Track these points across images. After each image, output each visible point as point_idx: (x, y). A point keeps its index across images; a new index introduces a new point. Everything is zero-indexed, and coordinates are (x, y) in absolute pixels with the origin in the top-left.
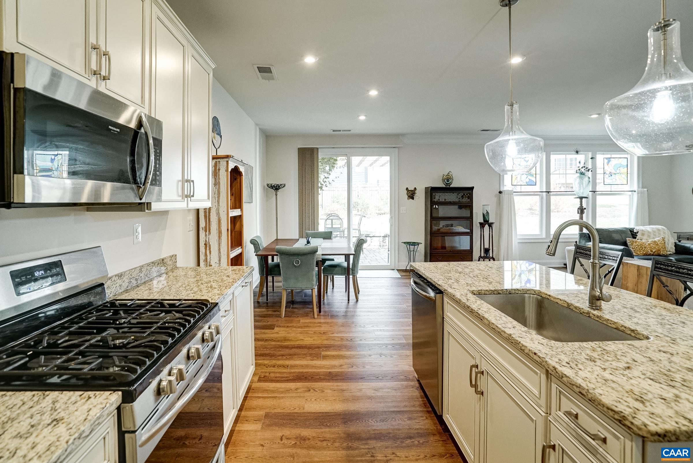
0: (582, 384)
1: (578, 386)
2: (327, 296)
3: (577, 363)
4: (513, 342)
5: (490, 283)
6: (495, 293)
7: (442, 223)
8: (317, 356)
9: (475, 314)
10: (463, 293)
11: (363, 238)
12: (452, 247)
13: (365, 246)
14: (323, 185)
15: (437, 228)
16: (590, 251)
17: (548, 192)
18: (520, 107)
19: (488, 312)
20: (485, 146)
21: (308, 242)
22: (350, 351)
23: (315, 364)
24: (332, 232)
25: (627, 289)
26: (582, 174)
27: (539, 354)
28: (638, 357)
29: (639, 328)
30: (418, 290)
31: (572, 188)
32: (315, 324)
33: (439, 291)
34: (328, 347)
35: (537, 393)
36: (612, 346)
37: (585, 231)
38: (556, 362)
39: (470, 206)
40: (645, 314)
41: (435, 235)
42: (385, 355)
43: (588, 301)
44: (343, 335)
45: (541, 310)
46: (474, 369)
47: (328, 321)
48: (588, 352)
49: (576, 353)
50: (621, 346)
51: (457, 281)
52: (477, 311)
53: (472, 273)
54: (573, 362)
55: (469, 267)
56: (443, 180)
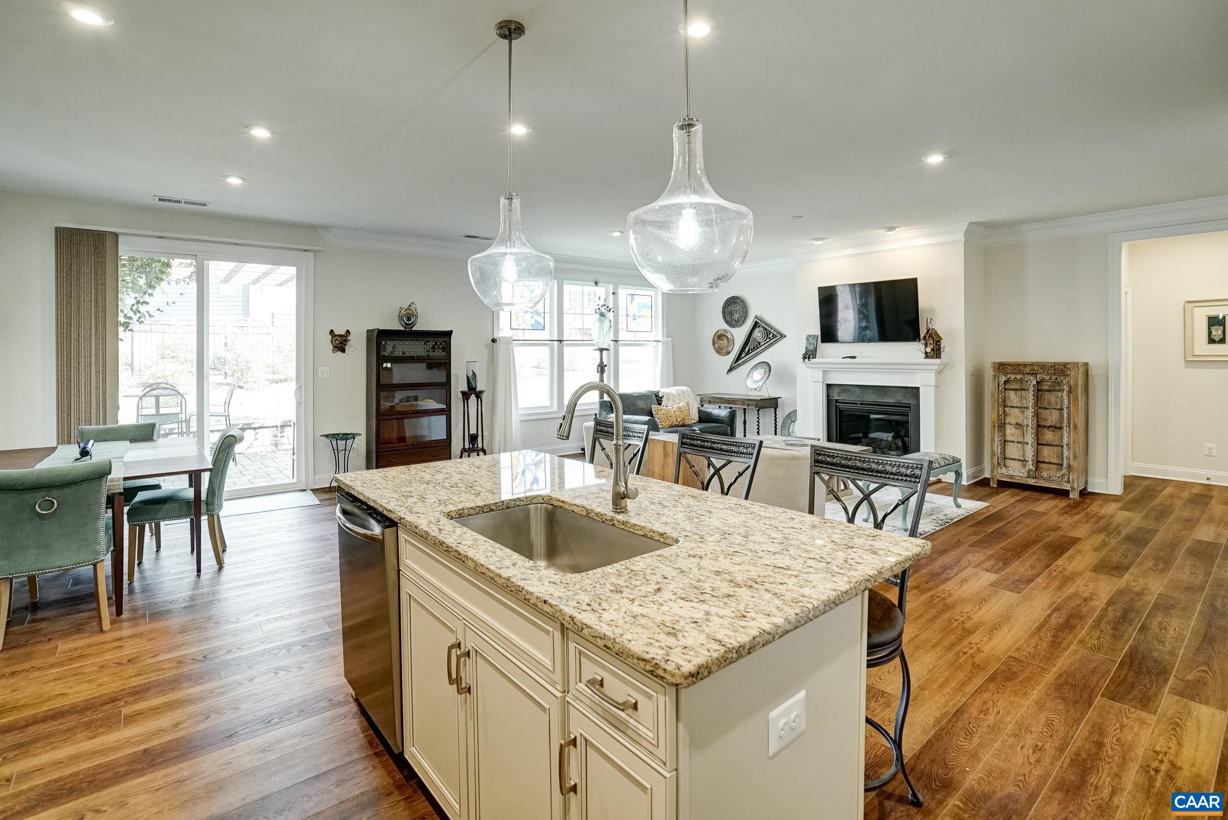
0: (607, 633)
1: (603, 636)
2: (141, 572)
3: (600, 601)
4: (513, 589)
5: (478, 494)
6: (485, 510)
7: (399, 395)
8: (110, 723)
9: (453, 554)
10: (432, 519)
11: (235, 432)
12: (416, 437)
13: (238, 448)
14: (131, 318)
15: (388, 404)
16: (613, 428)
17: (560, 341)
18: (521, 203)
19: (474, 546)
20: (469, 261)
21: (85, 453)
22: (200, 684)
23: (102, 744)
24: (154, 425)
25: (653, 476)
26: (602, 315)
27: (550, 601)
28: (669, 572)
29: (668, 530)
30: (349, 525)
31: (590, 335)
32: (105, 646)
33: (388, 522)
34: (138, 693)
35: (549, 663)
36: (641, 562)
37: (606, 398)
38: (574, 608)
39: (444, 364)
40: (674, 509)
41: (386, 417)
42: (287, 669)
43: (611, 502)
44: (183, 653)
45: (552, 527)
46: (454, 651)
47: (141, 629)
48: (613, 580)
49: (598, 586)
50: (650, 560)
51: (423, 499)
52: (457, 548)
53: (448, 480)
54: (595, 601)
55: (444, 471)
56: (401, 318)
